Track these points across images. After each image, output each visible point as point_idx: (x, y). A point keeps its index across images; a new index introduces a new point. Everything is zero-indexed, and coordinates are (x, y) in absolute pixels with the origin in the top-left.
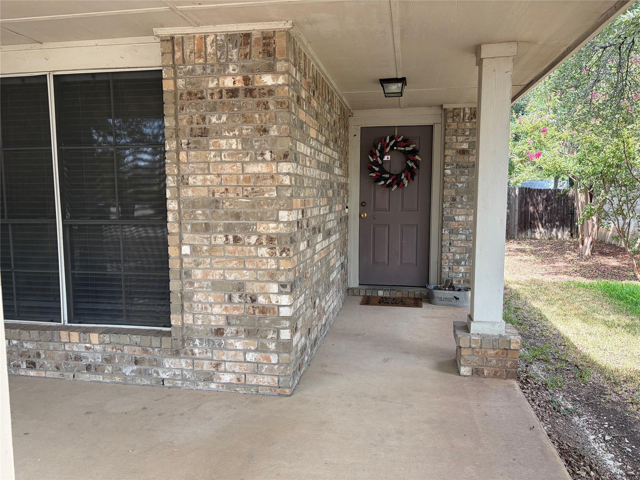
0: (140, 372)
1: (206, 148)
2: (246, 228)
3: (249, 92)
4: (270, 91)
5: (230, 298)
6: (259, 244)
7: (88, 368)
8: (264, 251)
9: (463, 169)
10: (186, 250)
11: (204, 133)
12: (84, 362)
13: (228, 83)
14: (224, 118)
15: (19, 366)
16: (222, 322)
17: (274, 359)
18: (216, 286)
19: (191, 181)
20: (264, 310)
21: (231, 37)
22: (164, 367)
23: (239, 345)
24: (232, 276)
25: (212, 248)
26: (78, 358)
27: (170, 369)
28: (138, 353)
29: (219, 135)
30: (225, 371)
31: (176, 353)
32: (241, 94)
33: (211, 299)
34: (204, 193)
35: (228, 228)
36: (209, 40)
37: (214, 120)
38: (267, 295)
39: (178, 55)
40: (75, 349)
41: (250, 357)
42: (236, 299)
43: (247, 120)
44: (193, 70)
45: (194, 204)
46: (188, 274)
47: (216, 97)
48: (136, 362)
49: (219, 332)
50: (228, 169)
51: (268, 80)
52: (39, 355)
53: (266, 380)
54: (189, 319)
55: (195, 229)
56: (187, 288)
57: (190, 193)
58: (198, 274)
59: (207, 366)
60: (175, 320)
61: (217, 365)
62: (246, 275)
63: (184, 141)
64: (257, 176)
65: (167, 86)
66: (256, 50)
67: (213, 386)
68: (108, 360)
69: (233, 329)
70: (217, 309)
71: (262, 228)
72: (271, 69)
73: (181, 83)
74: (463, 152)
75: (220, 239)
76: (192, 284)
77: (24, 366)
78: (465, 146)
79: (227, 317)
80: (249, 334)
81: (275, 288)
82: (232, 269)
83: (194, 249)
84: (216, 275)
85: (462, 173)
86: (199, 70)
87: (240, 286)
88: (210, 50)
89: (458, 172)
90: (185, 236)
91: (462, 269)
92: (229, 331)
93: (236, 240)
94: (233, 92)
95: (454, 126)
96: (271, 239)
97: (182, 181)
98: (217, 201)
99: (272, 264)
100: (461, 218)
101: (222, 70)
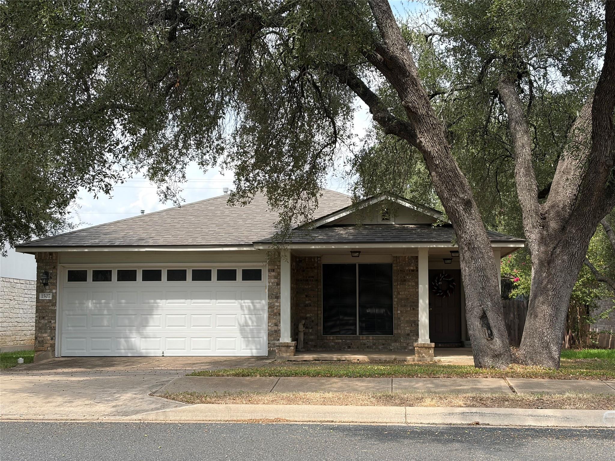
0: (384, 348)
1: (405, 285)
5: (411, 325)
7: (368, 347)
10: (399, 312)
11: (405, 281)
12: (366, 345)
13: (412, 268)
14: (410, 277)
15: (345, 348)
16: (409, 332)
18: (407, 322)
19: (401, 293)
21: (412, 257)
22: (391, 345)
25: (406, 311)
26: (365, 344)
27: (393, 346)
28: (384, 342)
30: (410, 346)
31: (396, 341)
32: (415, 271)
33: (406, 326)
34: (404, 296)
35: (411, 306)
36: (407, 257)
37: (407, 277)
39: (398, 261)
40: (364, 341)
42: (413, 325)
44: (402, 265)
45: (401, 299)
46: (399, 318)
47: (408, 272)
48: (383, 345)
49: (408, 335)
50: (411, 290)
52: (352, 344)
54: (400, 331)
55: (401, 306)
56: (399, 323)
57: (400, 296)
58: (402, 318)
59: (405, 345)
60: (395, 331)
61: (408, 344)
63: (399, 283)
65: (395, 268)
67: (406, 350)
68: (374, 344)
69: (412, 334)
70: (408, 328)
73: (398, 267)
75: (409, 309)
76: (400, 321)
77: (347, 348)
79: (411, 330)
82: (412, 317)
83: (401, 311)
84: (407, 319)
86: (403, 265)
88: (407, 260)
90: (399, 308)
92: (411, 334)
93: (413, 309)
94: (413, 270)
97: (399, 293)
98: (408, 299)
101: (410, 265)
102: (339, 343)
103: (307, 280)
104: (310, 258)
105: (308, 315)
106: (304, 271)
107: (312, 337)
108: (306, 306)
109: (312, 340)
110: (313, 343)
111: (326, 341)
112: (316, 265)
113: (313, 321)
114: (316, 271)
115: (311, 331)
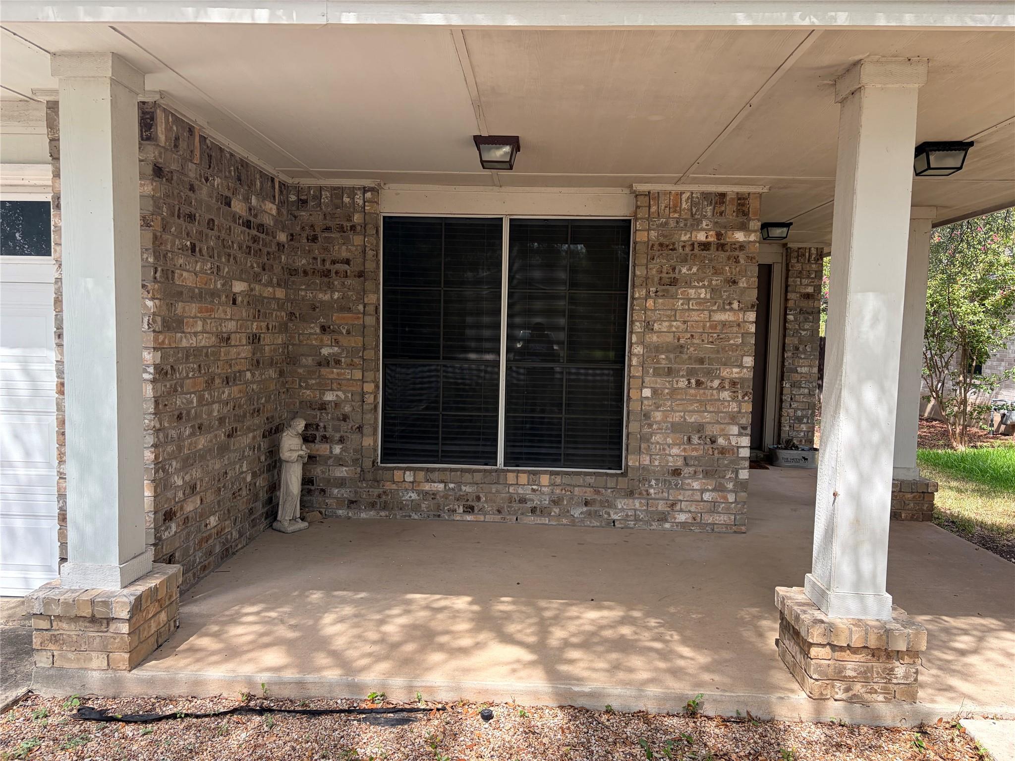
0: (589, 514)
1: (674, 297)
2: (709, 373)
3: (721, 247)
4: (742, 247)
5: (689, 439)
6: (721, 387)
7: (533, 510)
8: (726, 395)
9: (807, 315)
10: (647, 393)
11: (674, 282)
12: (529, 505)
13: (701, 237)
14: (695, 269)
15: (454, 511)
16: (680, 463)
17: (731, 498)
18: (675, 428)
19: (656, 326)
20: (723, 451)
21: (706, 196)
22: (616, 507)
23: (696, 485)
24: (691, 419)
25: (674, 391)
26: (523, 501)
27: (622, 510)
28: (589, 494)
29: (688, 284)
30: (681, 511)
31: (631, 494)
32: (713, 248)
33: (670, 441)
34: (669, 338)
35: (691, 373)
36: (685, 197)
37: (684, 270)
38: (727, 437)
39: (654, 209)
40: (520, 491)
41: (707, 496)
42: (695, 440)
43: (716, 272)
44: (666, 223)
45: (658, 349)
46: (647, 416)
47: (688, 249)
48: (586, 504)
49: (676, 472)
50: (695, 316)
51: (740, 236)
52: (478, 498)
53: (721, 519)
54: (646, 460)
55: (657, 373)
56: (646, 430)
57: (655, 338)
58: (658, 416)
59: (661, 506)
60: (631, 461)
61: (673, 505)
62: (707, 417)
63: (653, 289)
64: (724, 324)
65: (640, 235)
66: (730, 209)
67: (667, 525)
68: (556, 502)
69: (691, 469)
70: (675, 451)
71: (725, 372)
72: (743, 227)
73: (653, 234)
74: (808, 296)
75: (683, 383)
76: (650, 426)
77: (461, 510)
78: (810, 290)
79: (685, 459)
80: (707, 474)
81: (735, 430)
82: (693, 411)
83: (655, 392)
84: (676, 417)
85: (806, 320)
86: (672, 224)
87: (700, 428)
88: (684, 206)
89: (801, 318)
90: (647, 379)
91: (804, 427)
92: (686, 471)
93: (699, 383)
94: (705, 246)
95: (798, 267)
96: (733, 383)
97: (648, 327)
98: (682, 347)
99: (734, 407)
100: (804, 370)
101: (695, 225)
102: (434, 495)
103: (326, 274)
104: (338, 192)
105: (329, 397)
106: (314, 239)
107: (342, 472)
108: (324, 362)
109: (341, 483)
110: (345, 493)
111: (389, 486)
112: (357, 218)
113: (345, 418)
114: (358, 240)
115: (337, 450)
